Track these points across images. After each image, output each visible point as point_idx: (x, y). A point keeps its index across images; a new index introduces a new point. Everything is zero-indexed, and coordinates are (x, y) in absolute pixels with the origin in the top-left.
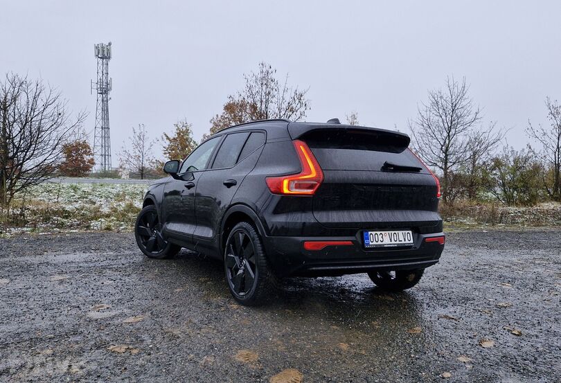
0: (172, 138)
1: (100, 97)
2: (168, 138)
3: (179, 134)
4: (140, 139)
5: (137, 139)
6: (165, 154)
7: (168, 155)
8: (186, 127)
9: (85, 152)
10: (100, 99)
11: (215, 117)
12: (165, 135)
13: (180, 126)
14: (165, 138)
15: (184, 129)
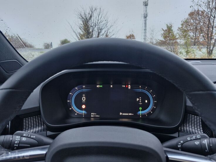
0: (164, 30)
1: (144, 19)
2: (163, 30)
3: (168, 28)
4: (152, 31)
5: (151, 31)
6: (162, 36)
7: (163, 37)
8: (171, 25)
9: (133, 38)
10: (144, 20)
11: (184, 19)
12: (162, 29)
13: (168, 25)
14: (162, 30)
15: (170, 25)
